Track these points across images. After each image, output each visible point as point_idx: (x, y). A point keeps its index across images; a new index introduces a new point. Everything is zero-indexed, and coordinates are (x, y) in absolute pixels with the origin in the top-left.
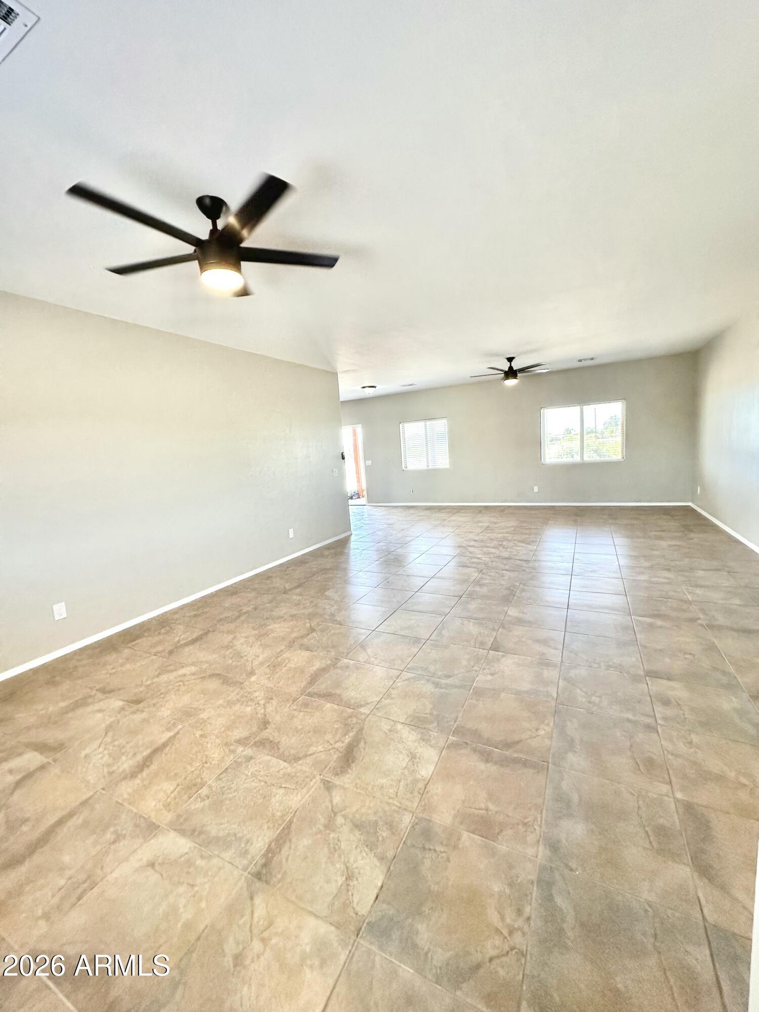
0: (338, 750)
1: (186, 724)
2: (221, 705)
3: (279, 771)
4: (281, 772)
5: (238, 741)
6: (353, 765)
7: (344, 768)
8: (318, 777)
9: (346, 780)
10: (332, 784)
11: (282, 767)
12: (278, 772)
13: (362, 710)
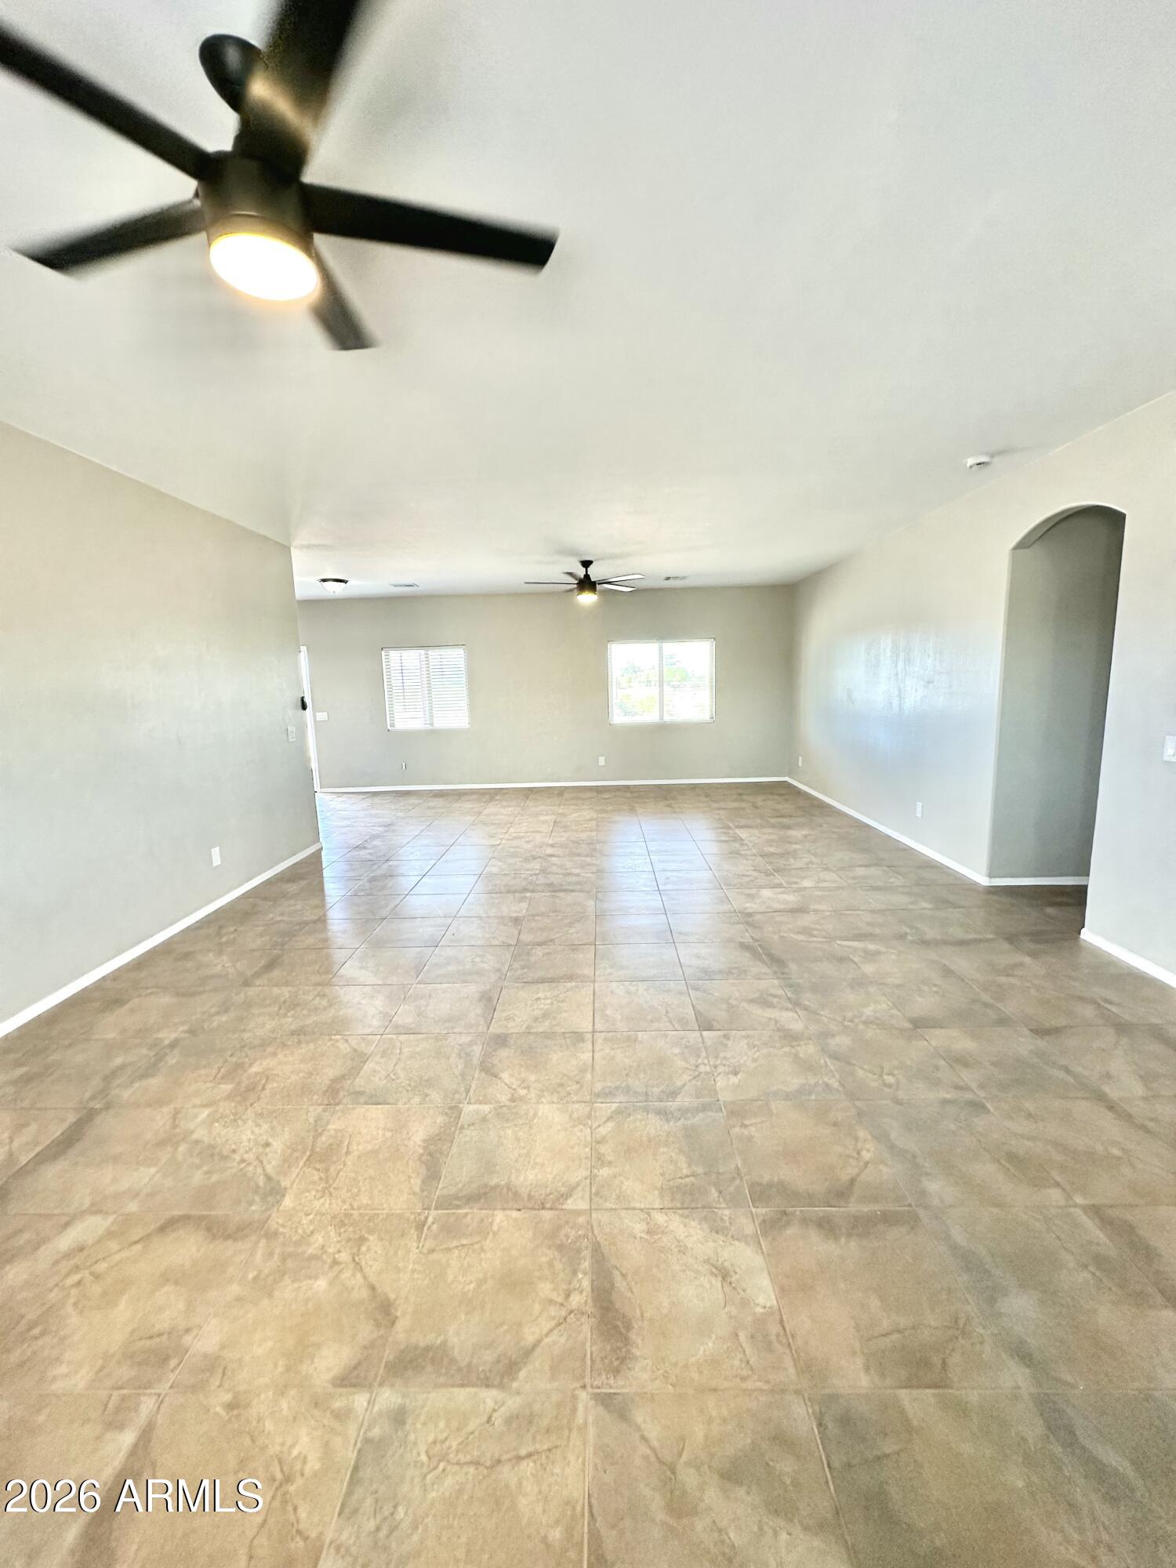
0: (583, 1313)
1: (163, 1388)
2: (239, 1299)
3: (490, 1418)
4: (498, 1420)
5: (343, 1380)
6: (632, 1335)
7: (620, 1349)
8: (583, 1396)
9: (640, 1376)
10: (619, 1397)
11: (490, 1404)
12: (488, 1422)
13: (570, 1204)
